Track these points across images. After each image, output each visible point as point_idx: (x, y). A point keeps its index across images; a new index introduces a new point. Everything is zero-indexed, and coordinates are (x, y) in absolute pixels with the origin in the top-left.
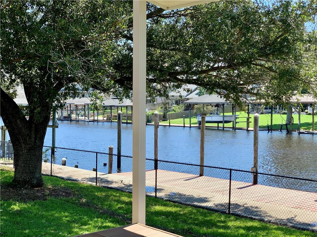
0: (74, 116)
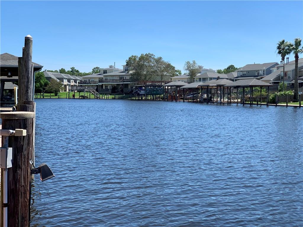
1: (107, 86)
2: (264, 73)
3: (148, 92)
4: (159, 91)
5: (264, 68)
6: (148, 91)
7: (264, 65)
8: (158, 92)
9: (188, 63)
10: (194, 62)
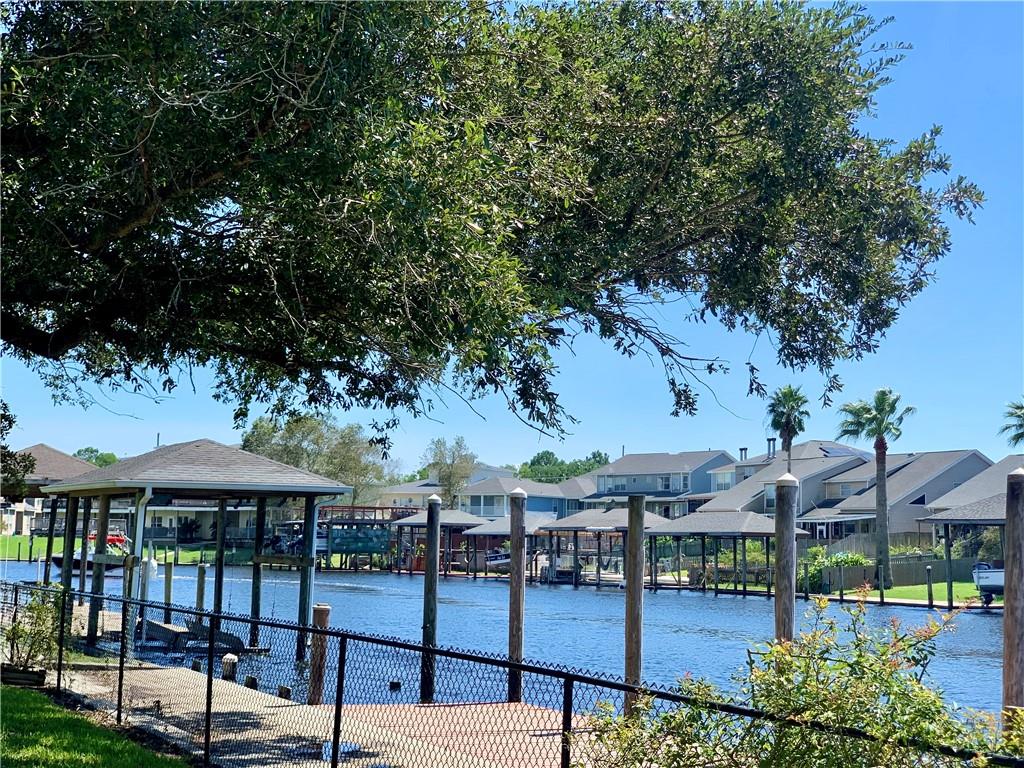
0: (590, 571)
1: (160, 519)
2: (685, 485)
3: (338, 544)
4: (375, 539)
5: (688, 469)
6: (337, 541)
7: (684, 457)
8: (370, 544)
9: (440, 444)
10: (459, 444)
